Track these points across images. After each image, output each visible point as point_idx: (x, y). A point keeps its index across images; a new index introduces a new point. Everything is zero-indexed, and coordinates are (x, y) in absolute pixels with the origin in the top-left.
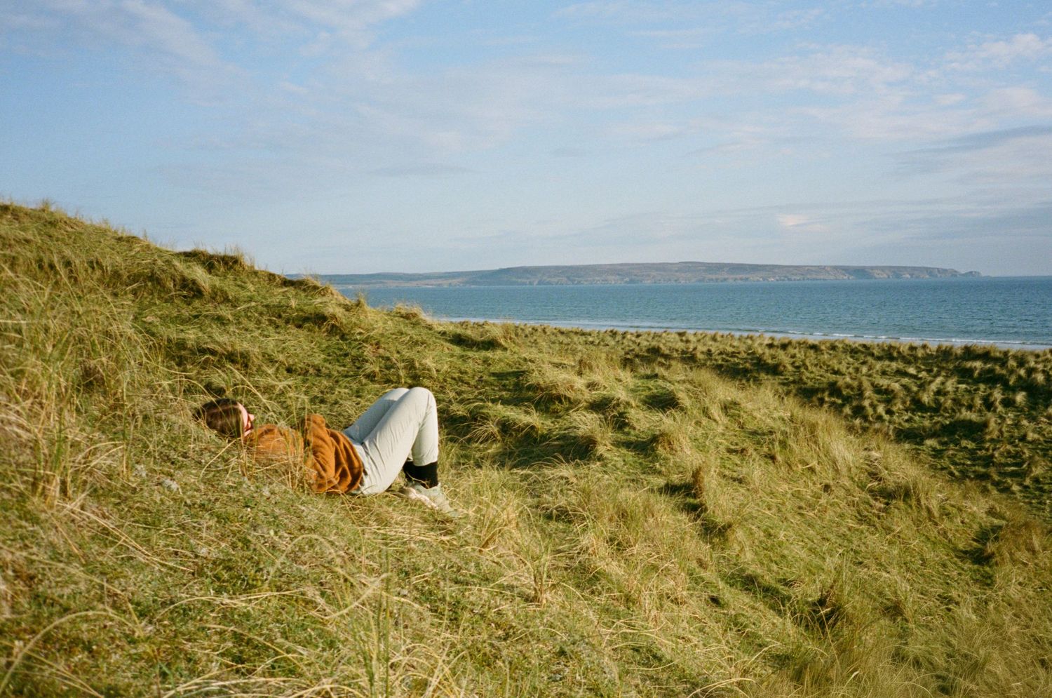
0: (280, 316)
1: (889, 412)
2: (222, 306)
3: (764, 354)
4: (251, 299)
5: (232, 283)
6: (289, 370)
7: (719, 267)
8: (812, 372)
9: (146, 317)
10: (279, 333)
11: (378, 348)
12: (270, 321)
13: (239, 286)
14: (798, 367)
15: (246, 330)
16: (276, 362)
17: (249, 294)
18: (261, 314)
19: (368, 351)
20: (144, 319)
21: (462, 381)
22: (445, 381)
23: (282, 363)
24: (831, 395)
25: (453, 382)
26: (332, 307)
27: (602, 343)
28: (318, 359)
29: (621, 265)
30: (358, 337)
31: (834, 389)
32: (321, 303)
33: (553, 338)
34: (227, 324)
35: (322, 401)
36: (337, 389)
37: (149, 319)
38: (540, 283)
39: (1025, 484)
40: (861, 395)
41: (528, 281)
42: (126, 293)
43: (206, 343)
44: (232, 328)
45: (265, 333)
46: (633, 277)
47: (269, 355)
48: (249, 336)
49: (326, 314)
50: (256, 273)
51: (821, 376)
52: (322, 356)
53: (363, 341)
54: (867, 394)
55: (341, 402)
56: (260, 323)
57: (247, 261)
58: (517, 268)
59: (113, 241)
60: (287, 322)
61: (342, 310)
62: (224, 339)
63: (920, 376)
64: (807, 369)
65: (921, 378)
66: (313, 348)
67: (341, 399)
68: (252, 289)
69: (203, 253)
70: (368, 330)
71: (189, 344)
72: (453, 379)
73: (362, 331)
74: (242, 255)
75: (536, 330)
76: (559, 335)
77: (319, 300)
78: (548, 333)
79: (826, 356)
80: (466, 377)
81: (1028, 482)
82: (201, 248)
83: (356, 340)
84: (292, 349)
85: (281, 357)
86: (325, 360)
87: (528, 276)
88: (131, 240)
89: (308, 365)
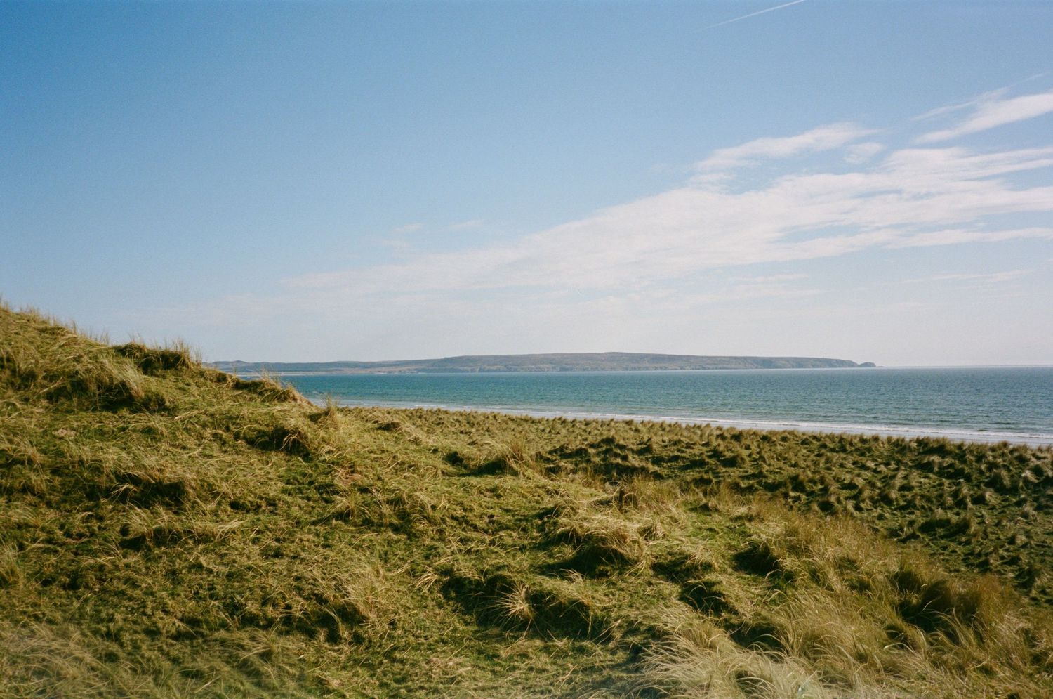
0: (228, 429)
1: (858, 508)
2: (157, 416)
3: (719, 445)
4: (193, 406)
5: (171, 384)
6: (235, 505)
7: (642, 357)
8: (770, 465)
9: (57, 430)
10: (225, 452)
11: (352, 472)
12: (215, 435)
13: (180, 389)
14: (755, 460)
15: (184, 448)
16: (218, 493)
17: (192, 399)
18: (204, 426)
19: (340, 479)
20: (55, 433)
21: (467, 522)
22: (444, 521)
23: (225, 495)
24: (794, 489)
25: (454, 523)
26: (293, 416)
27: (553, 431)
28: (274, 490)
29: (553, 354)
30: (327, 457)
31: (797, 484)
32: (281, 411)
33: (505, 426)
34: (160, 440)
35: (278, 554)
36: (299, 535)
37: (61, 433)
38: (481, 370)
39: (1031, 595)
40: (825, 490)
41: (469, 369)
42: (39, 397)
43: (129, 468)
44: (164, 446)
45: (207, 452)
46: (564, 366)
47: (209, 485)
48: (186, 456)
49: (287, 427)
50: (202, 374)
51: (780, 468)
52: (280, 484)
53: (333, 463)
54: (832, 489)
55: (303, 555)
56: (202, 438)
57: (193, 357)
58: (460, 358)
59: (35, 334)
60: (237, 437)
61: (308, 421)
62: (151, 461)
63: (879, 469)
64: (765, 461)
65: (880, 472)
66: (268, 473)
67: (303, 550)
68: (196, 393)
69: (140, 349)
70: (338, 449)
71: (108, 466)
72: (453, 518)
73: (331, 448)
74: (187, 351)
75: (488, 418)
76: (510, 422)
77: (279, 408)
78: (499, 421)
79: (779, 447)
80: (471, 517)
81: (1034, 593)
82: (138, 342)
83: (324, 461)
84: (241, 474)
85: (224, 487)
86: (284, 491)
87: (471, 364)
88: (55, 332)
89: (261, 498)
